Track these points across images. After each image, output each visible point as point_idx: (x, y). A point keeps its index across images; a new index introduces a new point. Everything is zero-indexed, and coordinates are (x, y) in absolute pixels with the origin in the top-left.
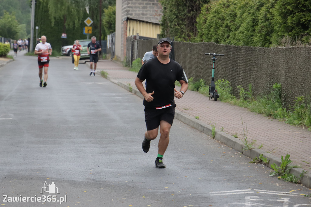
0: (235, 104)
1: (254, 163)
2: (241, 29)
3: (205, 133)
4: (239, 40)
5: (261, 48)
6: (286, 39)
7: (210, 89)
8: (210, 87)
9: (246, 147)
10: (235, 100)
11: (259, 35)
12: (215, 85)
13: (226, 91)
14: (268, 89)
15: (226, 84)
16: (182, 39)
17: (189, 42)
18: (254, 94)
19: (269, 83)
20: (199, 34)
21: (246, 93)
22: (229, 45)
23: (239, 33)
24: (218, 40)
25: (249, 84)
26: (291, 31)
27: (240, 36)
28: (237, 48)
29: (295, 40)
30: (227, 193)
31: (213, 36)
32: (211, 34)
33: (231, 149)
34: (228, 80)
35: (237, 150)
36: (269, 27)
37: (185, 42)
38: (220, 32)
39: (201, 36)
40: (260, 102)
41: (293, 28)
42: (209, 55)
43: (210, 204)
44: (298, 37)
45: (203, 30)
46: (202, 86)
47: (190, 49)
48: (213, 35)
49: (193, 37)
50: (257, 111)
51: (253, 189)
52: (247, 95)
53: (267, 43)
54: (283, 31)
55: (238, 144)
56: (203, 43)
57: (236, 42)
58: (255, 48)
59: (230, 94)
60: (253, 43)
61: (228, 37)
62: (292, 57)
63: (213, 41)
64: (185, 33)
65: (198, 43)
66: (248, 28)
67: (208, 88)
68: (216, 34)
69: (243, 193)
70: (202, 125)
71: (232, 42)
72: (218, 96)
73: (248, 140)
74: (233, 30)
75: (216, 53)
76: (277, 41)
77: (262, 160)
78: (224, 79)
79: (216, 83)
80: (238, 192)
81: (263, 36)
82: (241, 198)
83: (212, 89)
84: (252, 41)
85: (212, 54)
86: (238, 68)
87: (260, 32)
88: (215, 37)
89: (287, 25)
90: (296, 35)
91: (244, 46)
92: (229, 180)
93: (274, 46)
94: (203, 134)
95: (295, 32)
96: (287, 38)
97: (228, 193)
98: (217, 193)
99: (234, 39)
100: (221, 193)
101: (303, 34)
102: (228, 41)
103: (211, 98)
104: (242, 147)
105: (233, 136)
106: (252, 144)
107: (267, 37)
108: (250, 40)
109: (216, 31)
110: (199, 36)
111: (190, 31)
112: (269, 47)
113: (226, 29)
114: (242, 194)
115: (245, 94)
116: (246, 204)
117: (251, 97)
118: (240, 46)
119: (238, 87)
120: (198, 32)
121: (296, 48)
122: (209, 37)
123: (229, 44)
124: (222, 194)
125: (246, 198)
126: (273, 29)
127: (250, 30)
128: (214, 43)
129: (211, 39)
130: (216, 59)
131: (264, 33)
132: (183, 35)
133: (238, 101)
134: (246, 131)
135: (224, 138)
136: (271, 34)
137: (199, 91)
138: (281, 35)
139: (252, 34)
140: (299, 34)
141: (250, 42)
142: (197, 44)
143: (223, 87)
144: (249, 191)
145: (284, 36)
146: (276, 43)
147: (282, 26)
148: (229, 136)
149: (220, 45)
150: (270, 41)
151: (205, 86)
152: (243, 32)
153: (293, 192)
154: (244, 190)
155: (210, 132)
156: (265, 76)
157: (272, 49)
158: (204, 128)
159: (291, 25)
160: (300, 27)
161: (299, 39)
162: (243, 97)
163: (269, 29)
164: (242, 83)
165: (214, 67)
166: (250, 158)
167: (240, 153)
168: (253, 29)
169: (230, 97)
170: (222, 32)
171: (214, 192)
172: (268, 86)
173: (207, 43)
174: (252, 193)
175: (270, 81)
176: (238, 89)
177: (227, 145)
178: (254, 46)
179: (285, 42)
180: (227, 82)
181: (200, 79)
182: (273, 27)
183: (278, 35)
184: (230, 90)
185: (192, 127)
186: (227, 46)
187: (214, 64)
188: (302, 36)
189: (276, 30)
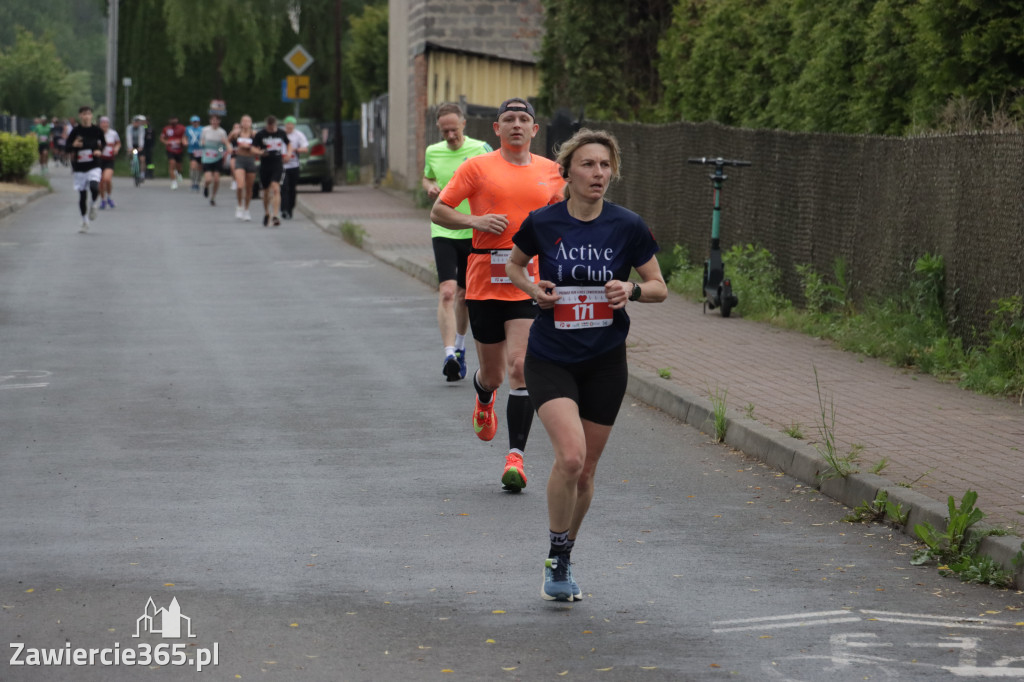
0: (791, 327)
1: (859, 521)
2: (806, 76)
3: (693, 425)
4: (801, 113)
5: (875, 136)
6: (958, 106)
7: (705, 278)
8: (706, 272)
9: (830, 471)
10: (790, 312)
11: (866, 94)
12: (723, 265)
13: (760, 283)
14: (902, 273)
15: (760, 260)
16: (611, 112)
17: (633, 122)
18: (853, 293)
19: (902, 256)
20: (668, 95)
21: (827, 288)
22: (768, 129)
23: (799, 91)
24: (732, 113)
25: (837, 260)
26: (974, 79)
27: (805, 101)
28: (796, 138)
29: (988, 109)
30: (769, 622)
31: (714, 102)
32: (708, 96)
33: (780, 475)
34: (767, 248)
35: (800, 480)
36: (901, 68)
37: (620, 121)
38: (737, 87)
39: (675, 103)
40: (873, 319)
41: (980, 71)
42: (700, 163)
43: (713, 661)
44: (997, 99)
45: (680, 80)
46: (679, 268)
47: (638, 147)
48: (715, 96)
49: (645, 106)
50: (865, 349)
51: (855, 610)
52: (828, 297)
53: (894, 120)
54: (946, 83)
55: (804, 458)
56: (682, 126)
57: (790, 121)
58: (854, 140)
59: (772, 293)
60: (846, 121)
61: (764, 103)
62: (979, 167)
63: (713, 117)
64: (621, 92)
65: (663, 125)
66: (829, 72)
67: (698, 275)
68: (722, 95)
69: (824, 622)
70: (681, 396)
71: (777, 121)
72: (733, 302)
73: (838, 444)
74: (779, 78)
75: (724, 156)
76: (928, 115)
77: (884, 513)
78: (754, 245)
79: (725, 259)
80: (807, 619)
81: (879, 99)
82: (815, 640)
83: (714, 279)
84: (844, 115)
85: (713, 160)
86: (800, 205)
87: (869, 85)
88: (721, 103)
89: (960, 59)
90: (991, 92)
91: (817, 133)
92: (776, 581)
93: (919, 132)
94: (687, 429)
95: (987, 82)
96: (961, 102)
97: (775, 622)
98: (736, 625)
99: (784, 108)
100: (751, 624)
101: (1014, 89)
102: (763, 116)
103: (712, 307)
104: (817, 468)
105: (787, 431)
106: (851, 458)
107: (895, 101)
108: (836, 112)
109: (723, 84)
110: (667, 103)
111: (637, 86)
112: (900, 134)
113: (758, 77)
114: (820, 627)
115: (825, 293)
116: (834, 659)
117: (843, 303)
118: (806, 130)
119: (800, 269)
120: (665, 88)
121: (990, 136)
122: (700, 105)
123: (766, 125)
124: (754, 628)
125: (834, 639)
126: (912, 76)
127: (837, 79)
128: (718, 123)
129: (706, 109)
130: (724, 177)
131: (884, 89)
132: (615, 100)
133: (803, 317)
134: (828, 414)
135: (758, 438)
136: (907, 93)
138: (941, 95)
139: (842, 91)
140: (1002, 91)
141: (838, 117)
142: (660, 130)
143: (751, 271)
144: (846, 616)
145: (950, 96)
146: (924, 122)
147: (943, 64)
148: (774, 434)
149: (738, 129)
150: (905, 114)
151: (690, 268)
152: (814, 87)
153: (988, 616)
154: (826, 613)
155: (708, 420)
156: (890, 231)
157: (910, 142)
158: (689, 406)
159: (973, 60)
160: (1005, 65)
161: (1002, 104)
162: (817, 303)
163: (901, 76)
164: (813, 257)
165: (720, 204)
166: (845, 505)
167: (811, 490)
168: (847, 74)
169: (774, 303)
170: (745, 88)
171: (727, 622)
172: (901, 263)
173: (694, 124)
174: (854, 623)
175: (908, 247)
176: (801, 277)
177: (764, 461)
178: (852, 131)
179: (953, 115)
180: (763, 253)
181: (674, 245)
182: (915, 67)
183: (931, 95)
184: (772, 281)
185: (648, 405)
186: (760, 134)
187: (717, 194)
188: (1011, 96)
189: (922, 76)
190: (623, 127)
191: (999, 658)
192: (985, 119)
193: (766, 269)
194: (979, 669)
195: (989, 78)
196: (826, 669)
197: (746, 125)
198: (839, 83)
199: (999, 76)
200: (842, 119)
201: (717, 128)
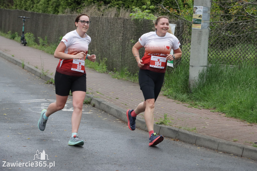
0: (37, 48)
1: (47, 83)
2: (40, 3)
3: (18, 65)
4: (39, 9)
5: (53, 14)
6: (68, 10)
7: (21, 39)
8: (21, 37)
9: (43, 74)
10: (37, 46)
11: (51, 7)
12: (24, 36)
13: (31, 40)
14: (57, 39)
15: (31, 36)
16: (4, 7)
17: (8, 9)
18: (48, 43)
19: (57, 36)
20: (15, 5)
21: (43, 41)
22: (33, 12)
23: (39, 5)
24: (27, 9)
25: (46, 36)
26: (70, 5)
27: (40, 7)
28: (38, 14)
29: (73, 11)
30: (30, 101)
31: (23, 6)
32: (22, 5)
33: (33, 75)
34: (33, 34)
35: (37, 76)
36: (57, 2)
37: (6, 9)
38: (28, 4)
39: (16, 6)
40: (52, 47)
41: (72, 4)
42: (21, 17)
43: (19, 108)
44: (74, 9)
45: (17, 2)
46: (16, 37)
47: (9, 14)
48: (24, 5)
49: (10, 6)
50: (50, 53)
51: (46, 99)
52: (44, 43)
53: (56, 12)
54: (66, 6)
55: (38, 72)
56: (17, 10)
57: (37, 10)
58: (49, 15)
59: (33, 42)
60: (48, 11)
61: (33, 7)
62: (71, 21)
63: (23, 9)
64: (6, 3)
65: (14, 10)
66: (44, 2)
67: (20, 38)
68: (25, 5)
69: (40, 101)
70: (16, 60)
71: (35, 10)
72: (26, 43)
73: (44, 70)
74: (36, 3)
75: (25, 16)
76: (62, 11)
77: (52, 82)
78: (30, 33)
79: (25, 35)
80: (37, 101)
81: (54, 8)
82: (39, 104)
83: (23, 39)
84: (47, 10)
85: (23, 17)
86: (39, 26)
87: (52, 5)
88: (25, 7)
89: (68, 2)
90: (74, 8)
91: (42, 13)
92: (32, 94)
93: (60, 14)
94: (17, 66)
95: (73, 6)
96: (68, 9)
97: (31, 101)
98: (24, 101)
99: (36, 8)
100: (27, 101)
101: (77, 7)
102: (32, 9)
103: (22, 44)
104: (40, 74)
105: (35, 67)
106: (47, 72)
107: (57, 8)
108: (46, 10)
109: (25, 3)
110: (15, 6)
111: (9, 2)
112: (57, 14)
113: (32, 2)
114: (39, 102)
115: (43, 42)
116: (41, 108)
117: (46, 44)
118: (40, 13)
119: (39, 38)
120: (14, 3)
121: (73, 16)
122: (21, 7)
123: (33, 11)
124: (27, 102)
125: (42, 104)
126: (60, 4)
127: (46, 4)
128: (24, 10)
129: (22, 8)
130: (25, 20)
131: (54, 6)
132: (5, 5)
133: (39, 47)
134: (43, 64)
135: (30, 68)
136: (59, 7)
137: (14, 40)
138: (65, 8)
139: (47, 6)
140: (75, 8)
141: (46, 11)
142: (13, 11)
143: (30, 38)
144: (44, 100)
145: (66, 8)
146: (61, 12)
147: (65, 2)
148: (33, 68)
149: (28, 12)
150: (58, 11)
151: (18, 37)
152: (42, 5)
153: (70, 101)
154: (40, 100)
155: (21, 65)
156: (55, 32)
157: (59, 16)
158: (17, 62)
159: (70, 2)
160: (76, 3)
161: (75, 10)
162: (42, 44)
163: (58, 4)
164: (41, 36)
165: (24, 25)
166: (45, 80)
167: (39, 78)
168: (48, 3)
169: (34, 44)
170: (29, 4)
171: (23, 101)
172: (57, 38)
173: (19, 10)
174: (45, 102)
175: (58, 35)
176: (39, 39)
177: (31, 72)
178: (49, 13)
179: (67, 12)
180: (32, 34)
181: (15, 32)
182: (60, 2)
183: (63, 8)
184: (33, 40)
185: (10, 61)
186: (32, 13)
187: (24, 23)
188: (77, 9)
189: (61, 4)
190: (6, 10)
191: (71, 108)
192: (72, 12)
193: (32, 37)
194: (67, 110)
195: (73, 5)
196: (40, 109)
197: (29, 11)
198: (47, 4)
199: (75, 5)
200: (47, 11)
201: (24, 11)
